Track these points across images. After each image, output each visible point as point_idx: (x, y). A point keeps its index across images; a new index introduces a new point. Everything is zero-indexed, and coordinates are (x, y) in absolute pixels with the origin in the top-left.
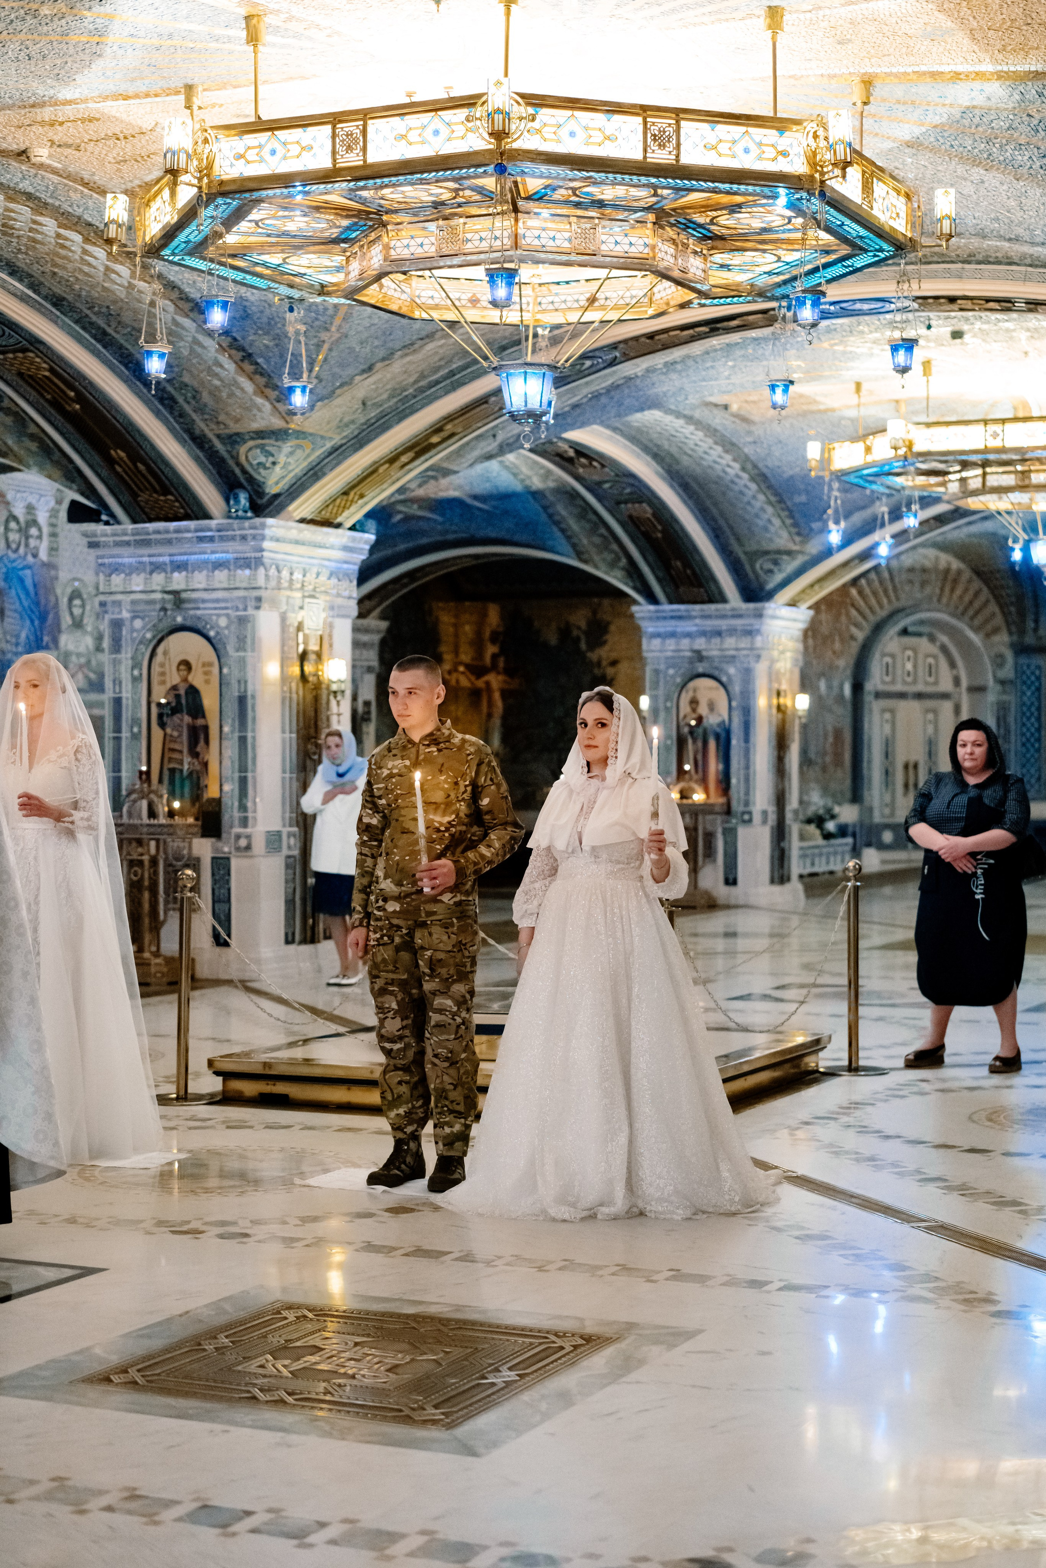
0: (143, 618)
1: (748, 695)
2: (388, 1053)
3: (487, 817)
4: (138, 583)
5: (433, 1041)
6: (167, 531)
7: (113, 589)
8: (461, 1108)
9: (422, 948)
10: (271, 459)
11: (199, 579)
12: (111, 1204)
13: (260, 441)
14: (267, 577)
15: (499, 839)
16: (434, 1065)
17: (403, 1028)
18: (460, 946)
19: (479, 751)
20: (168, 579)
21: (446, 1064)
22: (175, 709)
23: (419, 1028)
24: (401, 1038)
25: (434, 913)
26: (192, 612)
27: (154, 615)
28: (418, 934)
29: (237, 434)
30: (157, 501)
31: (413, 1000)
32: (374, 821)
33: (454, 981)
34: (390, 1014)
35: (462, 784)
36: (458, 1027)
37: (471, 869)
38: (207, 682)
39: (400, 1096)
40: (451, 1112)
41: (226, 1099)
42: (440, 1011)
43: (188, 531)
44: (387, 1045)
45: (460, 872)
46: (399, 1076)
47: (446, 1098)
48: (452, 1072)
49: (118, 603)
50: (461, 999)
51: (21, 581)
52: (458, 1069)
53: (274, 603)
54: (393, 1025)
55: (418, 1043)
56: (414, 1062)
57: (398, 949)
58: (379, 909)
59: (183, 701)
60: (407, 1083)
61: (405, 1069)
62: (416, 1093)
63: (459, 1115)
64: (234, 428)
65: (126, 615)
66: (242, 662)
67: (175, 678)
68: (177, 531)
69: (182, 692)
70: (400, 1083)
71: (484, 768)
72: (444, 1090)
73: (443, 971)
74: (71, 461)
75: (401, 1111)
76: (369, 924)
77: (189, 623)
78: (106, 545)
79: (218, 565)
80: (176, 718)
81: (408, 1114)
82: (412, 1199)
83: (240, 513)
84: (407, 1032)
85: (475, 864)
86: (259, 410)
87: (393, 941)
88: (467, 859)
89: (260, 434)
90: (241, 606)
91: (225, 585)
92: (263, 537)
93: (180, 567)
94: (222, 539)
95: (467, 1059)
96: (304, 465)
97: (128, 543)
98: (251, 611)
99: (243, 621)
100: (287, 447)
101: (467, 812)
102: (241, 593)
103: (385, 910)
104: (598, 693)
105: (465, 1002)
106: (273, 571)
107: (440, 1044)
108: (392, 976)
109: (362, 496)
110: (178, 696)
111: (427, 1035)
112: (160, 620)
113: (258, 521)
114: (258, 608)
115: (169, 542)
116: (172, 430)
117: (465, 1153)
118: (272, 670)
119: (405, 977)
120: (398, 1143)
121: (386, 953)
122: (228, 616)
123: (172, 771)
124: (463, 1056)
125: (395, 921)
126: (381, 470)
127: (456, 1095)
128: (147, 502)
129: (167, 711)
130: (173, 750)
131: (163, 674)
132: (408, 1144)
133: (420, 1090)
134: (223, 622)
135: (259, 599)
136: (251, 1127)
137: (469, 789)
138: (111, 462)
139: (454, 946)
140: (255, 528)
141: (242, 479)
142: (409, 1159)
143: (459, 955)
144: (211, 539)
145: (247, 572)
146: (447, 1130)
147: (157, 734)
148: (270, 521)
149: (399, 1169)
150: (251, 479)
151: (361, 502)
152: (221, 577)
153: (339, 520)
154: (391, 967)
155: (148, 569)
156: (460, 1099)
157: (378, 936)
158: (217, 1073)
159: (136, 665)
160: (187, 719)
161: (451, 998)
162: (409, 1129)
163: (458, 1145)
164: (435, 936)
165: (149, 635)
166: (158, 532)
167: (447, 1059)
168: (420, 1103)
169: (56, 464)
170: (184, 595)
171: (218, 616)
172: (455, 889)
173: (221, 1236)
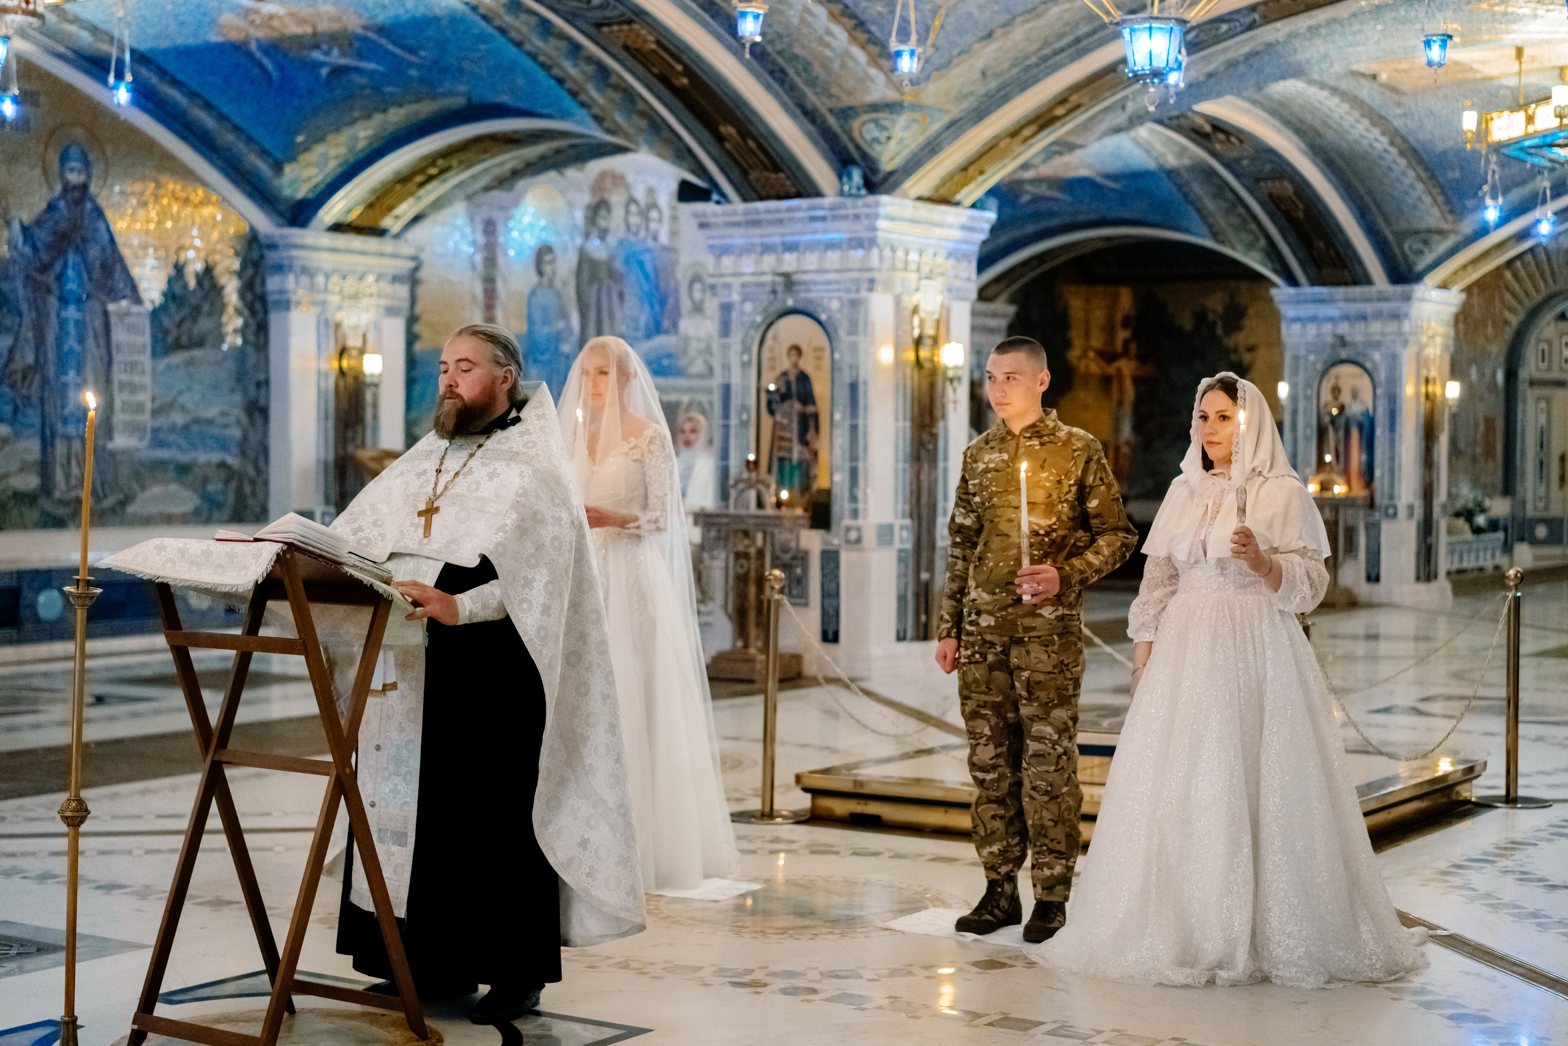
0: (753, 301)
1: (1394, 382)
2: (980, 783)
3: (1094, 522)
4: (748, 265)
5: (1030, 772)
6: (778, 211)
7: (724, 271)
8: (1062, 847)
9: (1019, 668)
10: (886, 134)
11: (811, 261)
12: (670, 945)
13: (874, 115)
14: (881, 258)
15: (1109, 545)
16: (1032, 798)
17: (997, 756)
18: (1062, 667)
19: (1088, 446)
20: (779, 261)
21: (1046, 798)
22: (784, 396)
23: (1015, 757)
24: (994, 767)
25: (1034, 629)
26: (803, 295)
27: (765, 297)
28: (1014, 652)
29: (851, 108)
30: (767, 179)
31: (1008, 725)
32: (968, 522)
33: (1056, 706)
34: (983, 741)
35: (1065, 482)
36: (1059, 757)
37: (1077, 577)
38: (818, 367)
39: (993, 832)
40: (1051, 851)
41: (815, 818)
42: (1039, 739)
43: (799, 209)
44: (980, 775)
45: (1065, 581)
46: (993, 809)
47: (1046, 836)
48: (1052, 806)
49: (727, 286)
50: (1063, 727)
51: (641, 264)
52: (1059, 804)
53: (888, 286)
54: (986, 753)
55: (1013, 773)
56: (1009, 793)
57: (991, 668)
58: (971, 623)
59: (794, 387)
60: (1002, 817)
61: (1000, 802)
62: (1011, 830)
63: (1060, 855)
64: (847, 101)
65: (735, 297)
66: (854, 348)
67: (785, 364)
68: (789, 210)
69: (792, 377)
70: (994, 817)
71: (1093, 466)
72: (1043, 827)
73: (1042, 695)
74: (679, 138)
75: (995, 849)
76: (959, 638)
77: (800, 306)
78: (717, 226)
79: (831, 246)
80: (786, 405)
81: (1003, 852)
82: (1004, 950)
83: (854, 191)
84: (1001, 761)
85: (1082, 572)
86: (873, 81)
87: (985, 659)
88: (1072, 567)
89: (874, 108)
90: (853, 288)
91: (837, 266)
92: (876, 216)
93: (791, 247)
94: (835, 218)
95: (1069, 794)
96: (921, 139)
97: (738, 224)
98: (863, 294)
99: (855, 304)
100: (902, 120)
101: (1071, 515)
102: (854, 275)
103: (978, 624)
104: (1221, 381)
105: (1067, 729)
106: (887, 252)
107: (1038, 776)
108: (984, 698)
109: (982, 172)
110: (788, 383)
111: (1024, 765)
112: (771, 303)
113: (872, 199)
114: (871, 290)
115: (780, 222)
116: (784, 105)
117: (1066, 898)
118: (886, 355)
119: (999, 699)
120: (992, 885)
121: (977, 673)
122: (840, 299)
123: (781, 460)
124: (1065, 789)
125: (988, 637)
126: (1002, 144)
127: (1058, 833)
128: (758, 180)
129: (777, 397)
130: (782, 438)
131: (772, 359)
132: (1002, 886)
133: (1017, 825)
134: (835, 305)
135: (872, 281)
136: (837, 853)
137: (1074, 489)
138: (720, 139)
139: (1054, 667)
140: (867, 206)
141: (856, 155)
142: (1003, 903)
143: (1060, 677)
144: (823, 219)
145: (860, 253)
146: (1047, 872)
147: (767, 421)
148: (884, 199)
149: (991, 913)
150: (865, 156)
151: (981, 179)
152: (833, 258)
153: (958, 197)
154: (983, 688)
155: (759, 249)
156: (1062, 837)
157: (969, 652)
158: (806, 790)
159: (746, 349)
160: (797, 406)
161: (1051, 724)
162: (1004, 869)
163: (1059, 888)
164: (1033, 655)
165: (759, 319)
166: (769, 211)
167: (1046, 793)
168: (1016, 840)
169: (667, 142)
170: (796, 278)
171: (830, 299)
172: (1058, 600)
173: (785, 991)
